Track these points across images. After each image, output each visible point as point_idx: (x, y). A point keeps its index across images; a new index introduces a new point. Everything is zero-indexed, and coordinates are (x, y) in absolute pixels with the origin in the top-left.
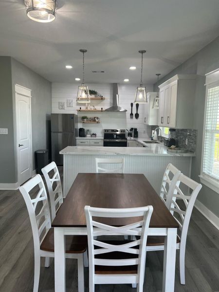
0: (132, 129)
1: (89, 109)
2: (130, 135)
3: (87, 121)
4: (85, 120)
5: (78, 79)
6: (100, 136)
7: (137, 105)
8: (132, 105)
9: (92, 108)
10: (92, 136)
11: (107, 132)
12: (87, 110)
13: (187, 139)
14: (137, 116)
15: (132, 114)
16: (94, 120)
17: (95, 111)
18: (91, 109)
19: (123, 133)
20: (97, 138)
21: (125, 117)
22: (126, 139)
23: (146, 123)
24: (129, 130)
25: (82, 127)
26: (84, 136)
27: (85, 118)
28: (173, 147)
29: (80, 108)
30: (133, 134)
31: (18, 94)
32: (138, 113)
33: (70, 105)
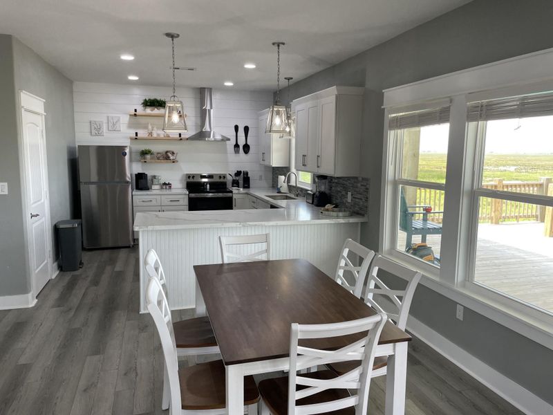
0: (238, 173)
1: (155, 135)
2: (235, 183)
3: (152, 159)
4: (148, 157)
5: (133, 78)
6: (179, 188)
7: (246, 129)
8: (236, 128)
9: (162, 134)
10: (162, 188)
11: (191, 180)
12: (150, 137)
13: (349, 194)
14: (246, 148)
15: (237, 146)
16: (166, 157)
17: (168, 139)
18: (158, 135)
19: (222, 180)
20: (173, 191)
21: (225, 151)
22: (231, 192)
23: (266, 163)
24: (233, 174)
25: (141, 171)
26: (147, 188)
27: (146, 154)
28: (328, 206)
29: (136, 134)
30: (241, 182)
31: (26, 110)
32: (248, 143)
33: (113, 127)
